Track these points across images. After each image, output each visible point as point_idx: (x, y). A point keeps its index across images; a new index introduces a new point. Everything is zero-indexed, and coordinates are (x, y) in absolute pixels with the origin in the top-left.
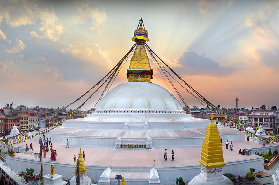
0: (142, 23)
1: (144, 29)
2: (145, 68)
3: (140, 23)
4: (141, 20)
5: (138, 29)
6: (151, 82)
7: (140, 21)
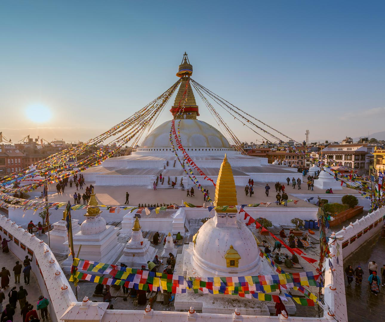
0: (186, 57)
1: (188, 63)
2: (191, 104)
3: (185, 57)
4: (186, 54)
5: (183, 63)
6: (197, 119)
7: (184, 55)
